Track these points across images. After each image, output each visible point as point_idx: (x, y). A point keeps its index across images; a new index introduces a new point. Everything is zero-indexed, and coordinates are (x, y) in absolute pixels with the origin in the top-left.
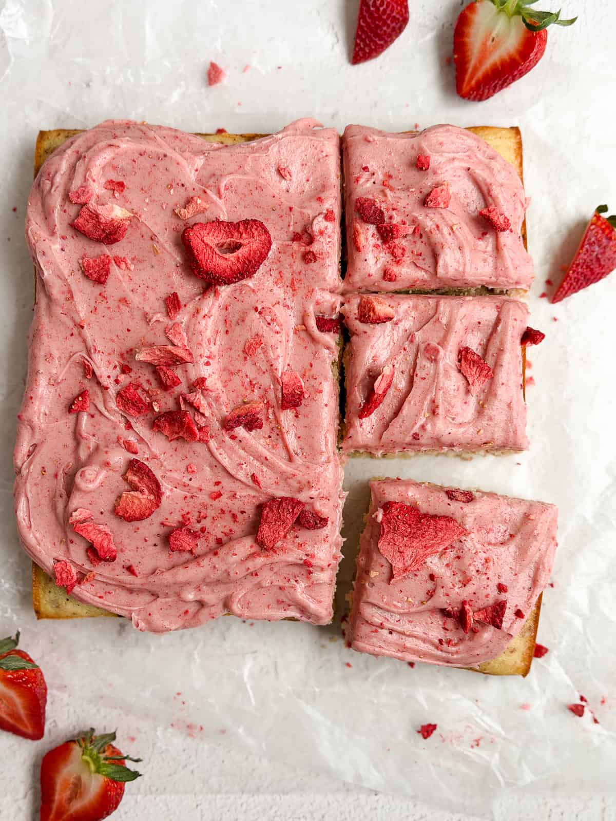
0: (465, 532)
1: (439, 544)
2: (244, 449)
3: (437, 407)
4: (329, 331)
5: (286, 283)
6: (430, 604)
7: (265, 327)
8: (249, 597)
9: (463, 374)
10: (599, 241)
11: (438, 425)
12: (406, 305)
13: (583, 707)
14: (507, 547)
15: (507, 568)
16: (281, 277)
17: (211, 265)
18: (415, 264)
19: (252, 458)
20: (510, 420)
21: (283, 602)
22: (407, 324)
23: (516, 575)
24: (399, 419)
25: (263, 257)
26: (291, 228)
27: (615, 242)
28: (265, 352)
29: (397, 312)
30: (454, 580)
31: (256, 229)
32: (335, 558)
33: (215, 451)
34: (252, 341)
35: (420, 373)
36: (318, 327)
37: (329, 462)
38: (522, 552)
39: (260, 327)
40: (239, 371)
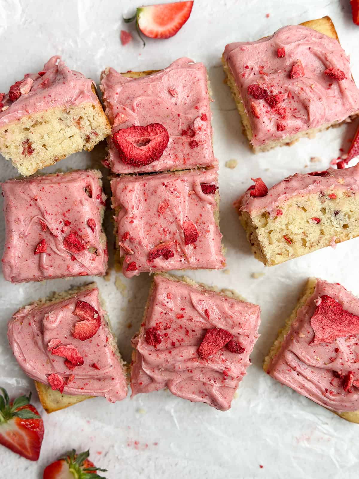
1: (348, 332)
4: (210, 193)
6: (329, 365)
7: (170, 195)
16: (177, 158)
17: (132, 154)
18: (294, 116)
21: (203, 392)
25: (164, 146)
26: (180, 127)
28: (171, 210)
30: (350, 357)
31: (159, 129)
32: (242, 373)
34: (162, 204)
36: (203, 191)
39: (166, 196)
40: (156, 223)
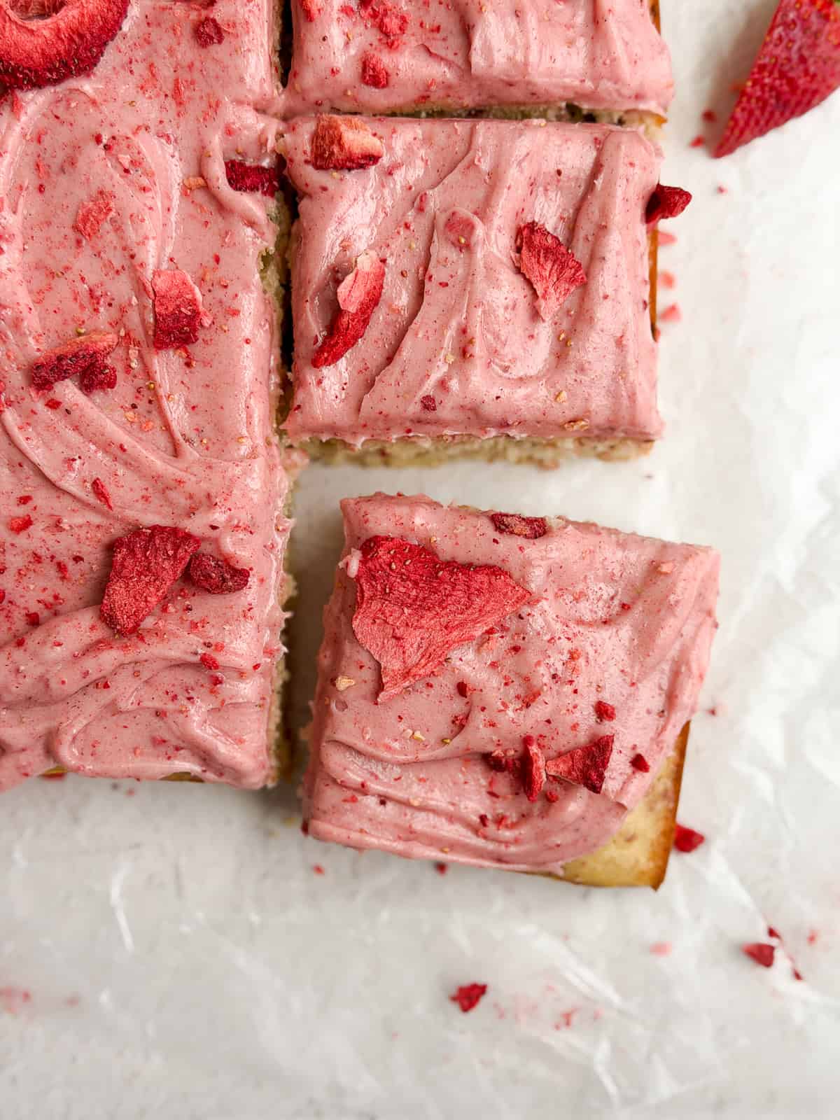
0: (528, 598)
1: (475, 621)
2: (76, 428)
3: (471, 342)
4: (253, 189)
5: (164, 89)
6: (458, 742)
7: (118, 178)
8: (95, 732)
9: (524, 276)
10: (805, 21)
11: (473, 378)
12: (408, 134)
13: (772, 949)
14: (615, 630)
15: (614, 670)
16: (153, 75)
18: (428, 50)
19: (93, 447)
20: (621, 372)
21: (164, 741)
22: (414, 173)
23: (633, 684)
24: (395, 368)
25: (108, 30)
27: (835, 26)
28: (118, 229)
29: (390, 148)
30: (507, 695)
32: (269, 652)
33: (16, 432)
34: (91, 204)
35: (436, 272)
36: (230, 179)
37: (255, 458)
38: (645, 641)
39: (106, 178)
40: (67, 268)
